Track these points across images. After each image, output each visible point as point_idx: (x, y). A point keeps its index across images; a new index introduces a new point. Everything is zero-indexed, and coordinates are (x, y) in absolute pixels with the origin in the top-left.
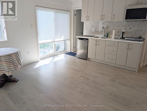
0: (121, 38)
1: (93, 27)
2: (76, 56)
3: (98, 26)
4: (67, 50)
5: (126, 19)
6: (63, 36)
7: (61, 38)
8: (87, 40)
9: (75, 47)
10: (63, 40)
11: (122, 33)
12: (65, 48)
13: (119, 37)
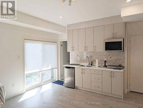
0: (104, 66)
1: (78, 56)
2: (64, 84)
3: (83, 56)
4: (55, 79)
5: (106, 50)
6: (50, 65)
7: (48, 67)
8: (74, 69)
9: (62, 75)
10: (50, 68)
11: (104, 62)
12: (52, 76)
13: (102, 66)
